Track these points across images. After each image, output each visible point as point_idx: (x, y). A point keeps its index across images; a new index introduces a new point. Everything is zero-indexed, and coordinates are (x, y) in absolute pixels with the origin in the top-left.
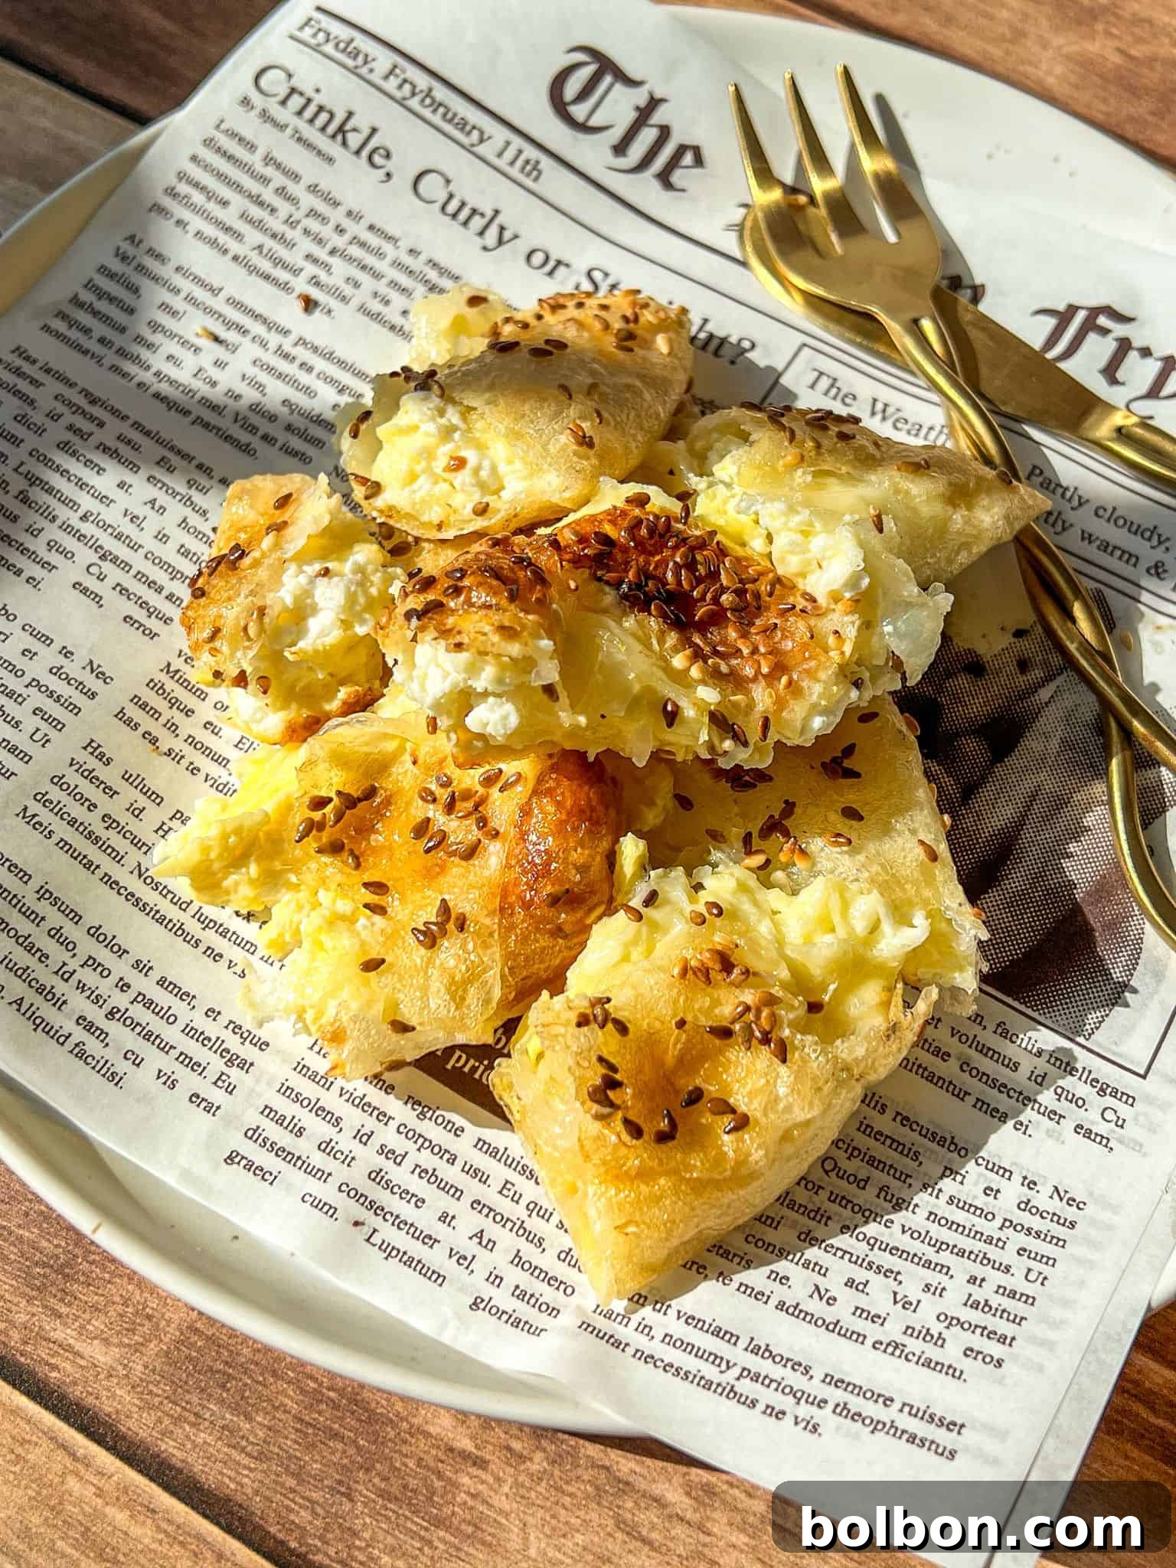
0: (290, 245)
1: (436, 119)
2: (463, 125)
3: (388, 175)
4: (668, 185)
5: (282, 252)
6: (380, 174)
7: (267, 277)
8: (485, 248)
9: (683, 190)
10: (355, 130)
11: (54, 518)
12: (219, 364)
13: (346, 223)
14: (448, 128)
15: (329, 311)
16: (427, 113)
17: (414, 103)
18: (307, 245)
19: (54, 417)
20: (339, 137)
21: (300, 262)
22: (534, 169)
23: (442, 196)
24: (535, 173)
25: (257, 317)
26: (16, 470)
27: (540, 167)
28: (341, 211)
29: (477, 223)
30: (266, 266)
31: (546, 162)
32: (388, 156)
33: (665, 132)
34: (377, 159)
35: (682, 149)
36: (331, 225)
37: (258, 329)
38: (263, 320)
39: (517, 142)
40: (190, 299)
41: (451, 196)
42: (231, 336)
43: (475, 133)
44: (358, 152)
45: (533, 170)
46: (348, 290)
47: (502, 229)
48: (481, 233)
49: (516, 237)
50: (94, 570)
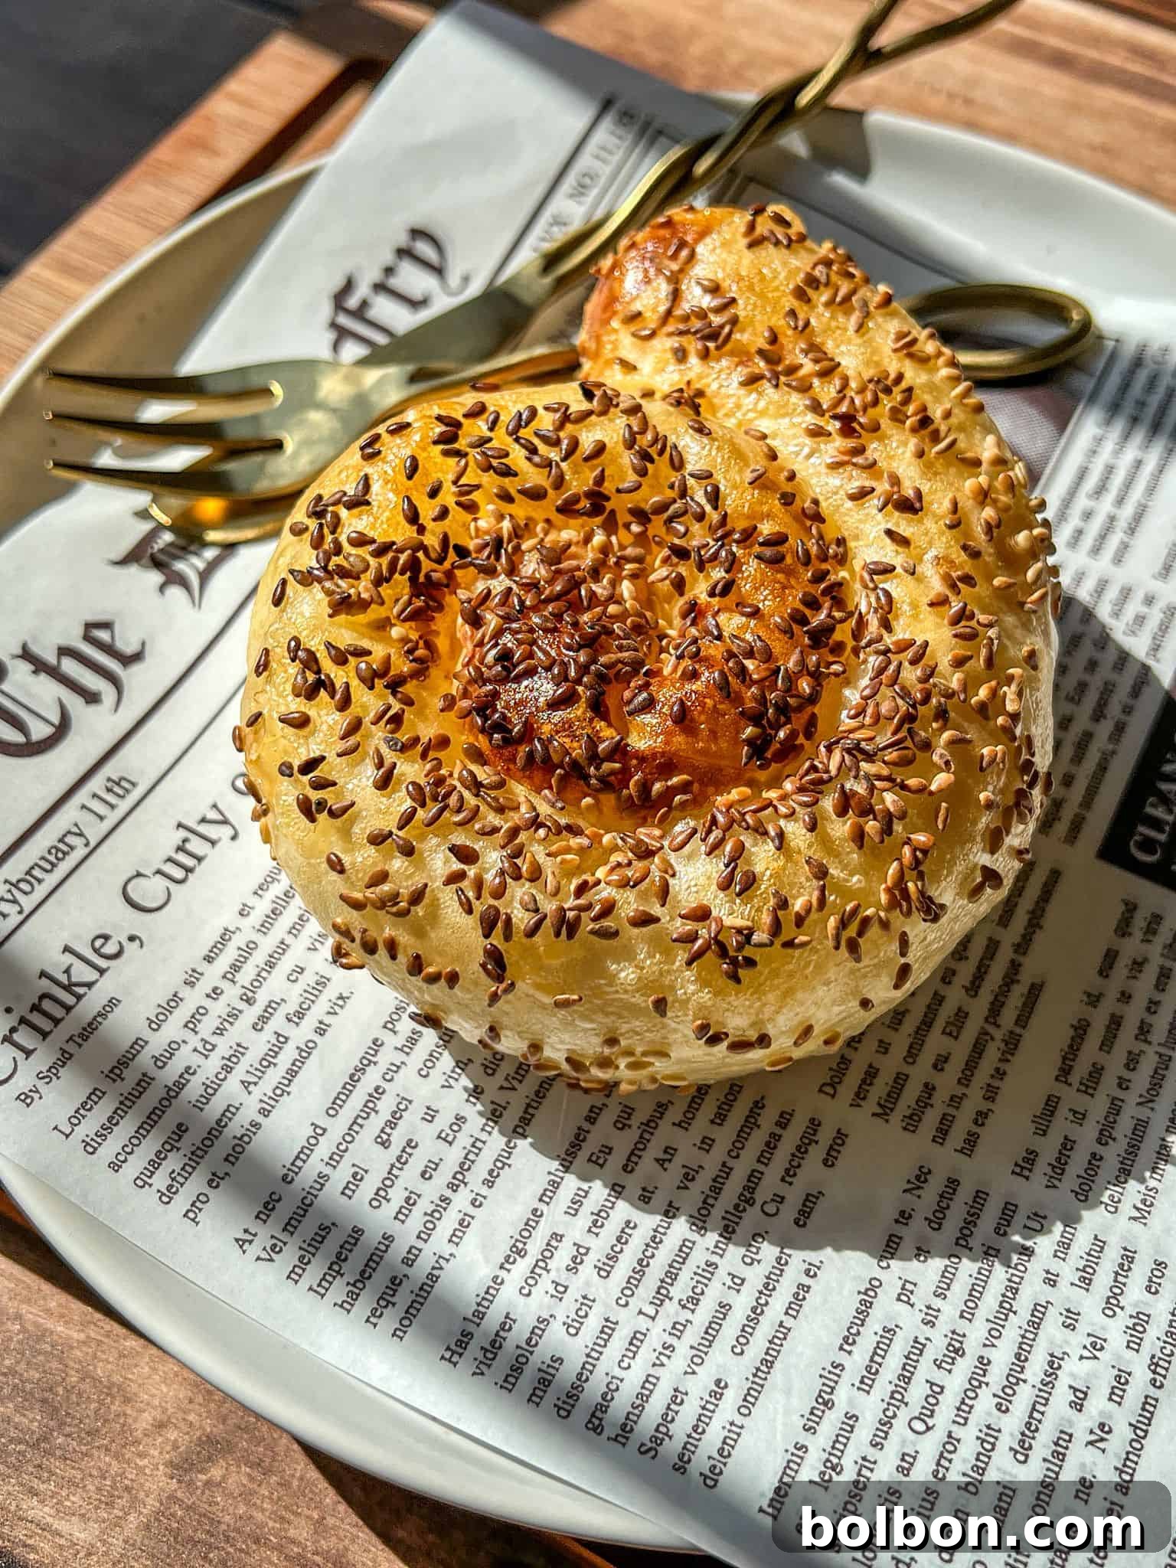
0: (240, 1051)
1: (52, 880)
2: (60, 851)
3: (132, 939)
4: (137, 657)
5: (251, 1058)
6: (131, 948)
7: (292, 1073)
8: (234, 838)
9: (143, 644)
10: (67, 971)
11: (709, 1264)
12: (430, 1115)
13: (204, 986)
14: (64, 867)
15: (341, 997)
16: (41, 891)
17: (28, 902)
18: (240, 1030)
19: (560, 1290)
20: (81, 990)
21: (268, 1034)
22: (118, 784)
23: (161, 883)
24: (124, 784)
25: (354, 1079)
26: (653, 1318)
27: (115, 777)
28: (185, 992)
29: (196, 846)
30: (274, 1076)
31: (110, 770)
32: (106, 938)
33: (64, 651)
34: (110, 948)
35: (88, 638)
36: (208, 1003)
37: (372, 1078)
38: (359, 1071)
39: (82, 796)
40: (333, 1161)
41: (159, 872)
42: (386, 1106)
43: (69, 839)
44: (102, 972)
45: (120, 785)
46: (309, 979)
47: (203, 820)
48: (213, 843)
49: (215, 806)
50: (771, 1208)
